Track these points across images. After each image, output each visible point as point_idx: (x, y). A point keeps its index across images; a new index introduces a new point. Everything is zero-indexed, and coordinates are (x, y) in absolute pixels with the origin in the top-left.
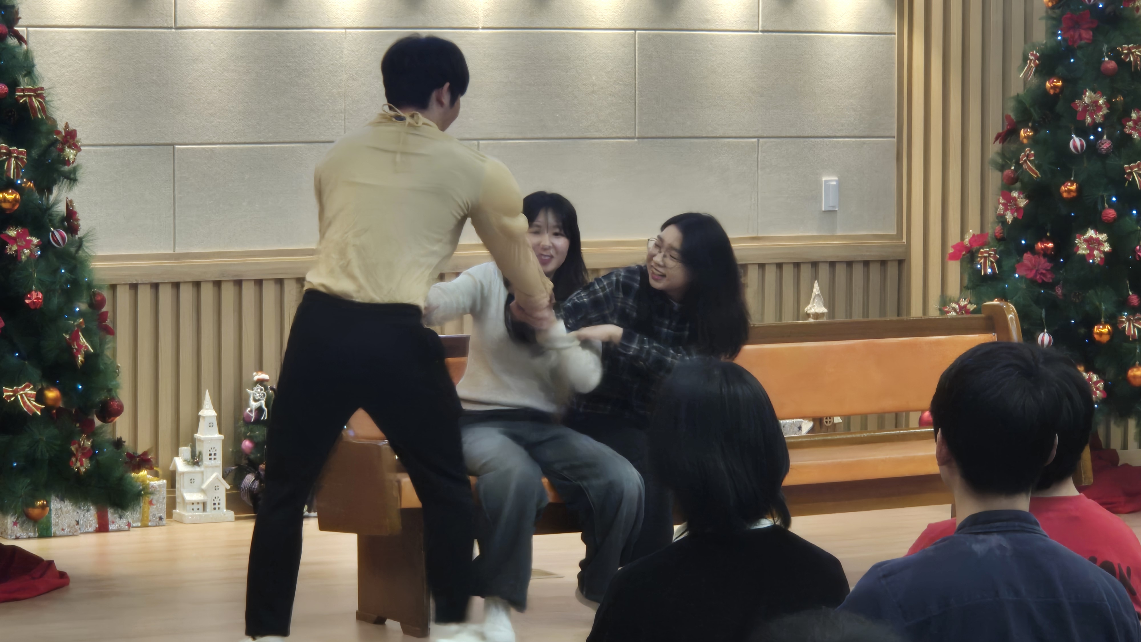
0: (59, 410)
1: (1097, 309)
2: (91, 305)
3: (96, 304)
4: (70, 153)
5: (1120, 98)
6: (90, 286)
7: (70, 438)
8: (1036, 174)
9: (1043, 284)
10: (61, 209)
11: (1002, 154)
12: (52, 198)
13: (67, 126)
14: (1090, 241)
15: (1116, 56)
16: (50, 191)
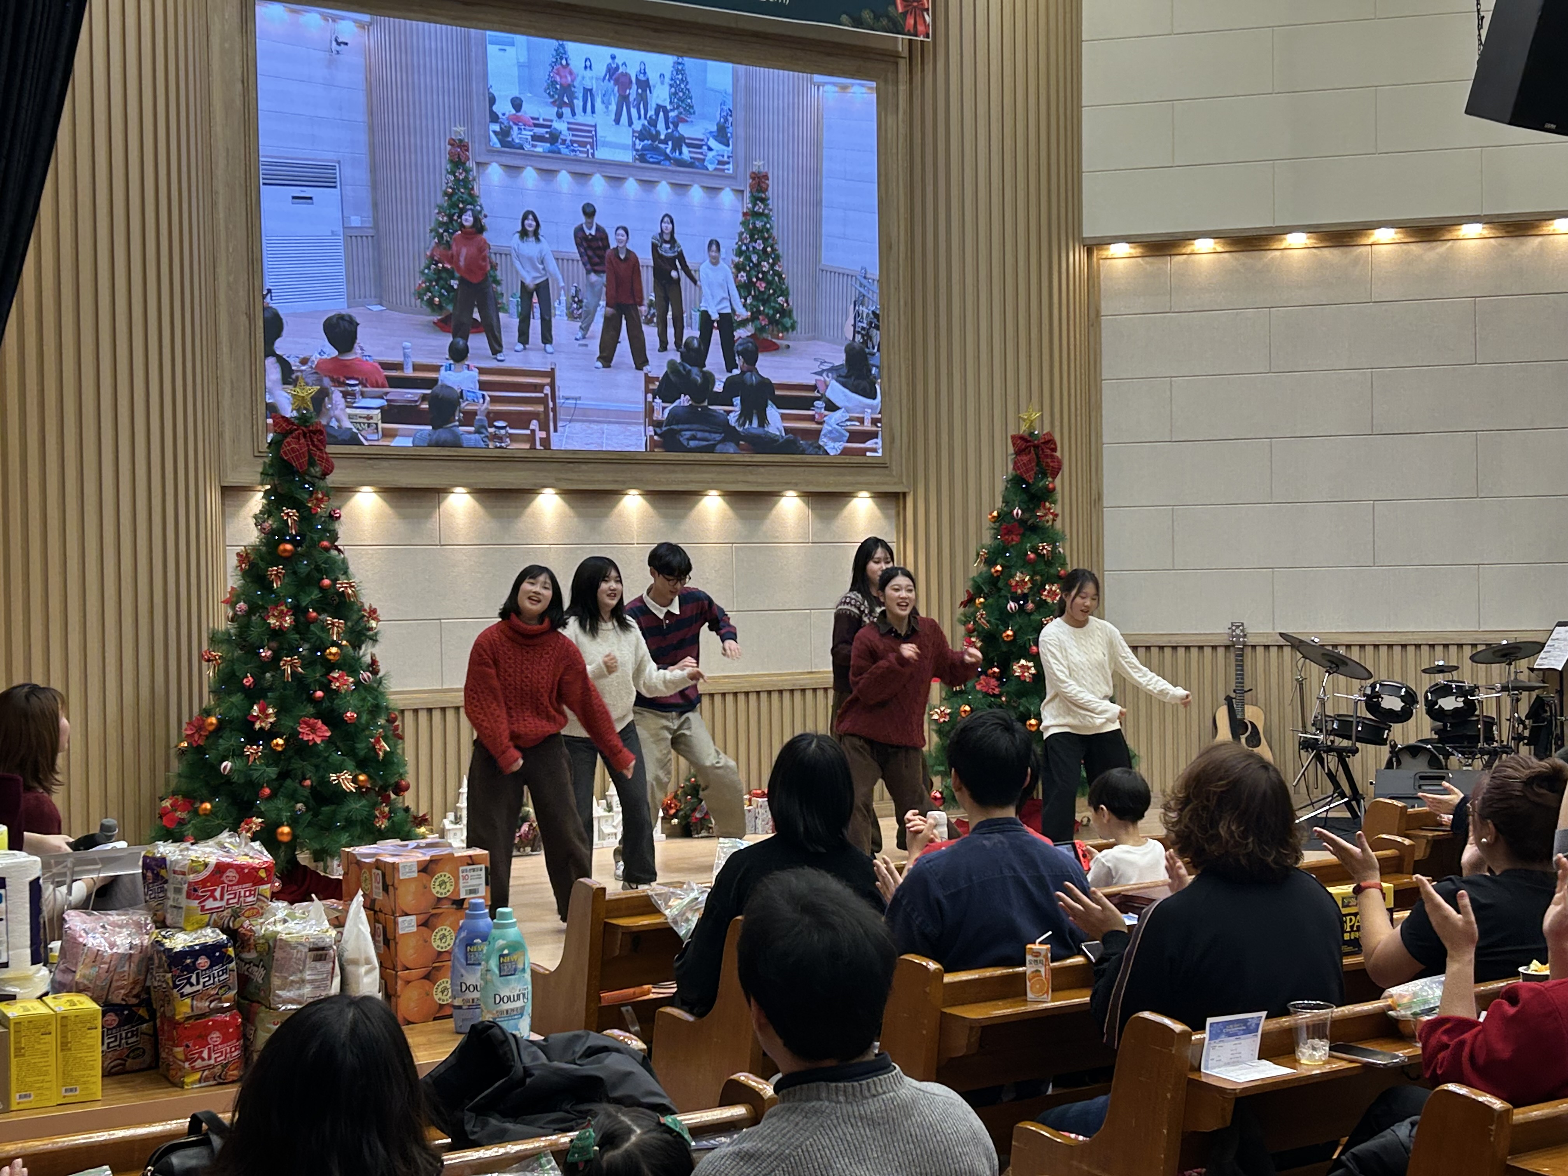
0: (367, 788)
1: (1028, 710)
2: (387, 721)
3: (391, 721)
4: (373, 624)
5: (1038, 578)
6: (387, 708)
7: (374, 806)
8: (987, 626)
9: (994, 695)
10: (368, 659)
11: (965, 615)
12: (361, 653)
13: (370, 607)
14: (1023, 666)
15: (1035, 550)
16: (360, 648)
